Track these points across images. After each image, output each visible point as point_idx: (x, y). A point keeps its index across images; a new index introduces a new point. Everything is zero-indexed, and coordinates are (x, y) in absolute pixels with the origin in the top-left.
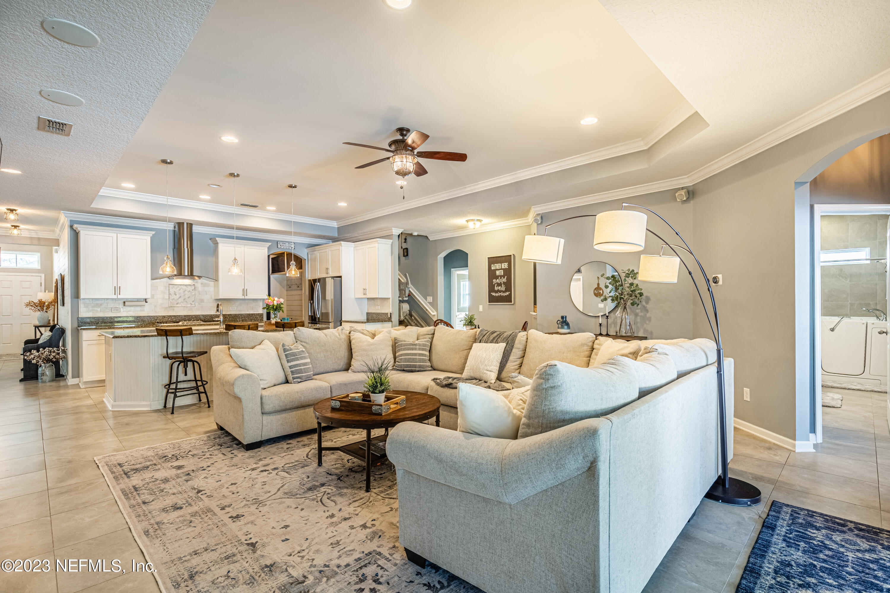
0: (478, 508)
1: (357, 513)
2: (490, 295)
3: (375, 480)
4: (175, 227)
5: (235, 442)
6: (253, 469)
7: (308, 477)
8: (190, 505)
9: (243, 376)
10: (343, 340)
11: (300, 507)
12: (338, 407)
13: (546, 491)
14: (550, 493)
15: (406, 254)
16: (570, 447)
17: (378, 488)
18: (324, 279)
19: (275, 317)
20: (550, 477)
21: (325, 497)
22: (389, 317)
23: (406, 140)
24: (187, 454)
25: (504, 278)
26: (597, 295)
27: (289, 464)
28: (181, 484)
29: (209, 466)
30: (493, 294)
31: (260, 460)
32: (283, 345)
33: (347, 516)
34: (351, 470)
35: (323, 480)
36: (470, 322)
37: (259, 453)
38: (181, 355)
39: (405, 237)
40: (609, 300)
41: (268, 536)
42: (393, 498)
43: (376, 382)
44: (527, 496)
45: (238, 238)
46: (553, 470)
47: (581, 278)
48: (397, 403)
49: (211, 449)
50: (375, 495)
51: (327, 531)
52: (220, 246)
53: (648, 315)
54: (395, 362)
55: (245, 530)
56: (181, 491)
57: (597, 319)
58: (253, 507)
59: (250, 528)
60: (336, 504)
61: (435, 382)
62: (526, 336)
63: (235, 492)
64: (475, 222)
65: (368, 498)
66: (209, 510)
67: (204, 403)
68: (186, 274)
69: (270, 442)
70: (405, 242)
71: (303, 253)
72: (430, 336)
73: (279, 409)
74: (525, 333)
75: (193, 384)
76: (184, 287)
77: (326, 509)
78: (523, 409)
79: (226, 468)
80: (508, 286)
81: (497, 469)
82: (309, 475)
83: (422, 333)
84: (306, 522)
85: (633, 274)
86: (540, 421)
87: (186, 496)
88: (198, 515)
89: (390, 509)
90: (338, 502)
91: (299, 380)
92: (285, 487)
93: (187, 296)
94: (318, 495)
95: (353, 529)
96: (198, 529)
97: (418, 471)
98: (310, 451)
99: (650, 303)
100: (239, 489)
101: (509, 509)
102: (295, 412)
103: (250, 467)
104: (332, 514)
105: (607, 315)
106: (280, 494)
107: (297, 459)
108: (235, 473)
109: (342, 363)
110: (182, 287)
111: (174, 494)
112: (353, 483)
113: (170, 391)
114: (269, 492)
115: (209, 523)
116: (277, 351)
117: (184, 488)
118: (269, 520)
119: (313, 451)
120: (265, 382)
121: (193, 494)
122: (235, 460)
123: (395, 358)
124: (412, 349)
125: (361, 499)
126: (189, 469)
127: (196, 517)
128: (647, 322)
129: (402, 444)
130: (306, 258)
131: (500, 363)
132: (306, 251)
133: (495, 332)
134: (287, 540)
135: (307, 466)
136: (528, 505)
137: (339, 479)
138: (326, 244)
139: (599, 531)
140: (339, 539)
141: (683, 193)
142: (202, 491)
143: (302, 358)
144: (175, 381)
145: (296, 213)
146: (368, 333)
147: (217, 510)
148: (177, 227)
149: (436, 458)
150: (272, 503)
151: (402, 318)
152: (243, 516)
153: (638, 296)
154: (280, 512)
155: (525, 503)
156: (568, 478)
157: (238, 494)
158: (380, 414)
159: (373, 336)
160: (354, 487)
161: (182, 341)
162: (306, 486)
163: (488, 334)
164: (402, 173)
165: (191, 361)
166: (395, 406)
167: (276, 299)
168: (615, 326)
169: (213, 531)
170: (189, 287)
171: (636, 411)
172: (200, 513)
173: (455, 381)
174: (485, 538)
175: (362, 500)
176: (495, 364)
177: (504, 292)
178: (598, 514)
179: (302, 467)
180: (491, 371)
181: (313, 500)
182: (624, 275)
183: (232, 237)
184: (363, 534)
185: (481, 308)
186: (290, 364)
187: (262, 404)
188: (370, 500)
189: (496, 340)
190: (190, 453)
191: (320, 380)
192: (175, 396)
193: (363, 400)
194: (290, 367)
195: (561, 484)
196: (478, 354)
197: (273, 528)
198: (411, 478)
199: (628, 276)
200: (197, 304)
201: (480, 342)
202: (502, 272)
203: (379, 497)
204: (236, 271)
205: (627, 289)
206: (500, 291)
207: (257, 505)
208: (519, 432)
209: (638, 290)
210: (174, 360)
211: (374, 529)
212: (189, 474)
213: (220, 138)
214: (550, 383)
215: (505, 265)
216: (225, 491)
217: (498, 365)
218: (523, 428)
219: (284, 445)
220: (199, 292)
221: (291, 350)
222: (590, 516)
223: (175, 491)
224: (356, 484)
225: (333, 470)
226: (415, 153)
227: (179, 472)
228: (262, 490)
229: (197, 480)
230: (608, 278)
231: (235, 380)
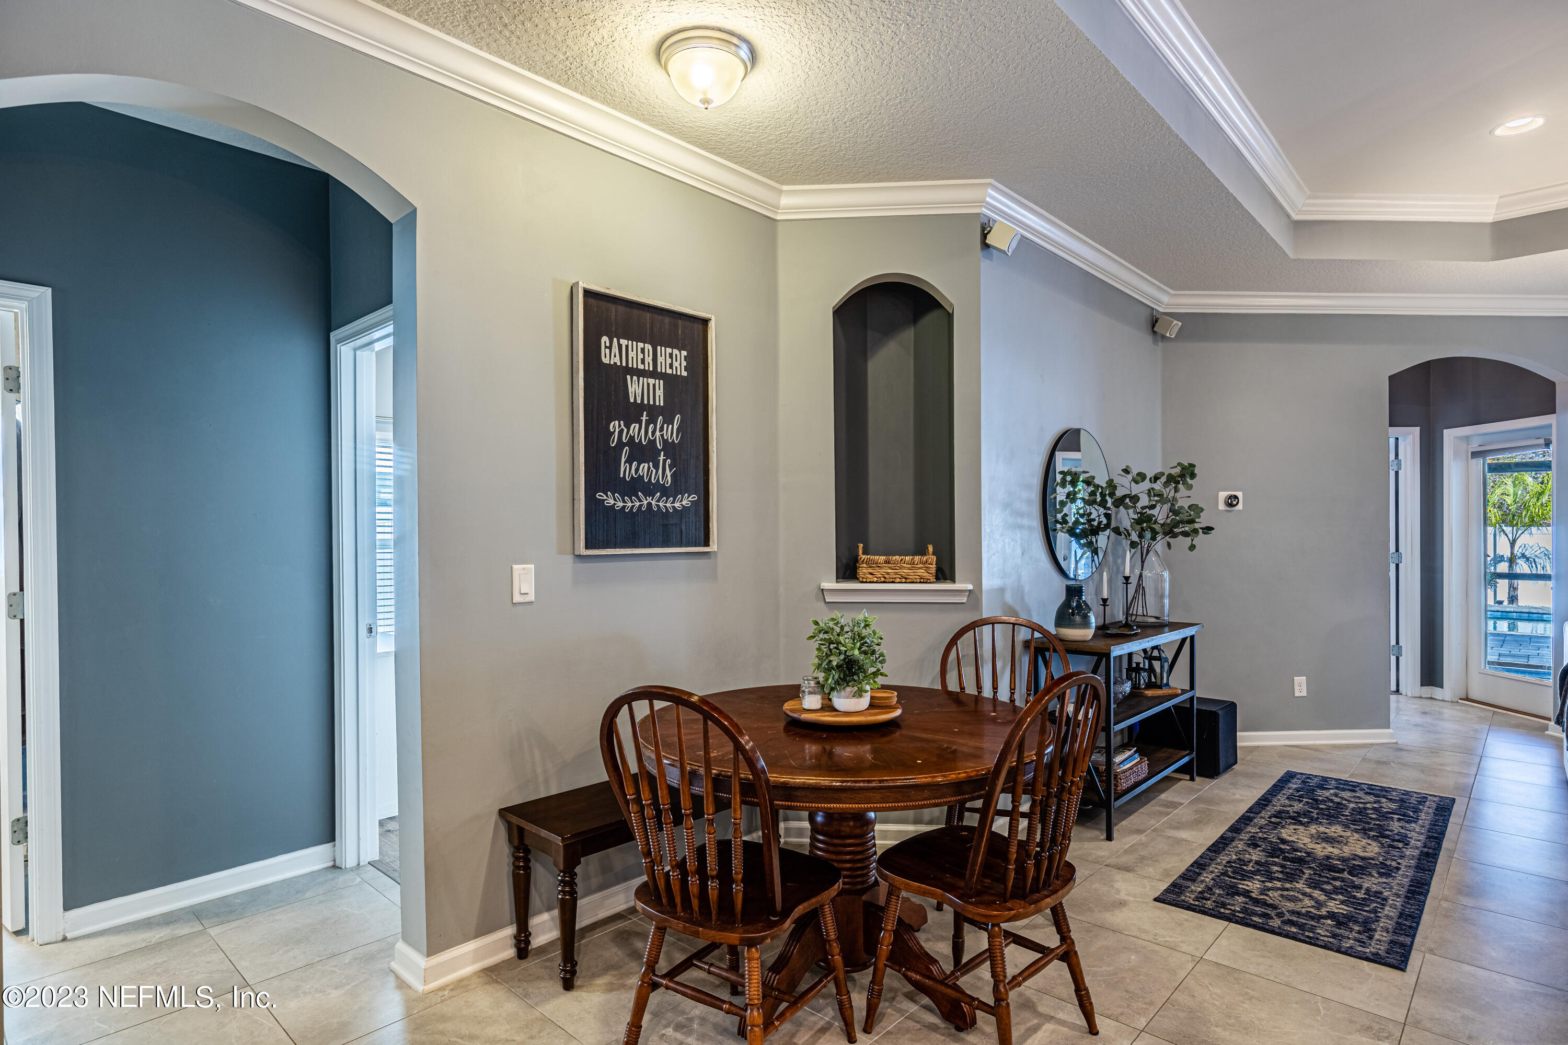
2: (594, 507)
25: (669, 420)
30: (610, 500)
80: (692, 463)
177: (666, 492)
202: (660, 393)
206: (649, 489)
215: (675, 359)
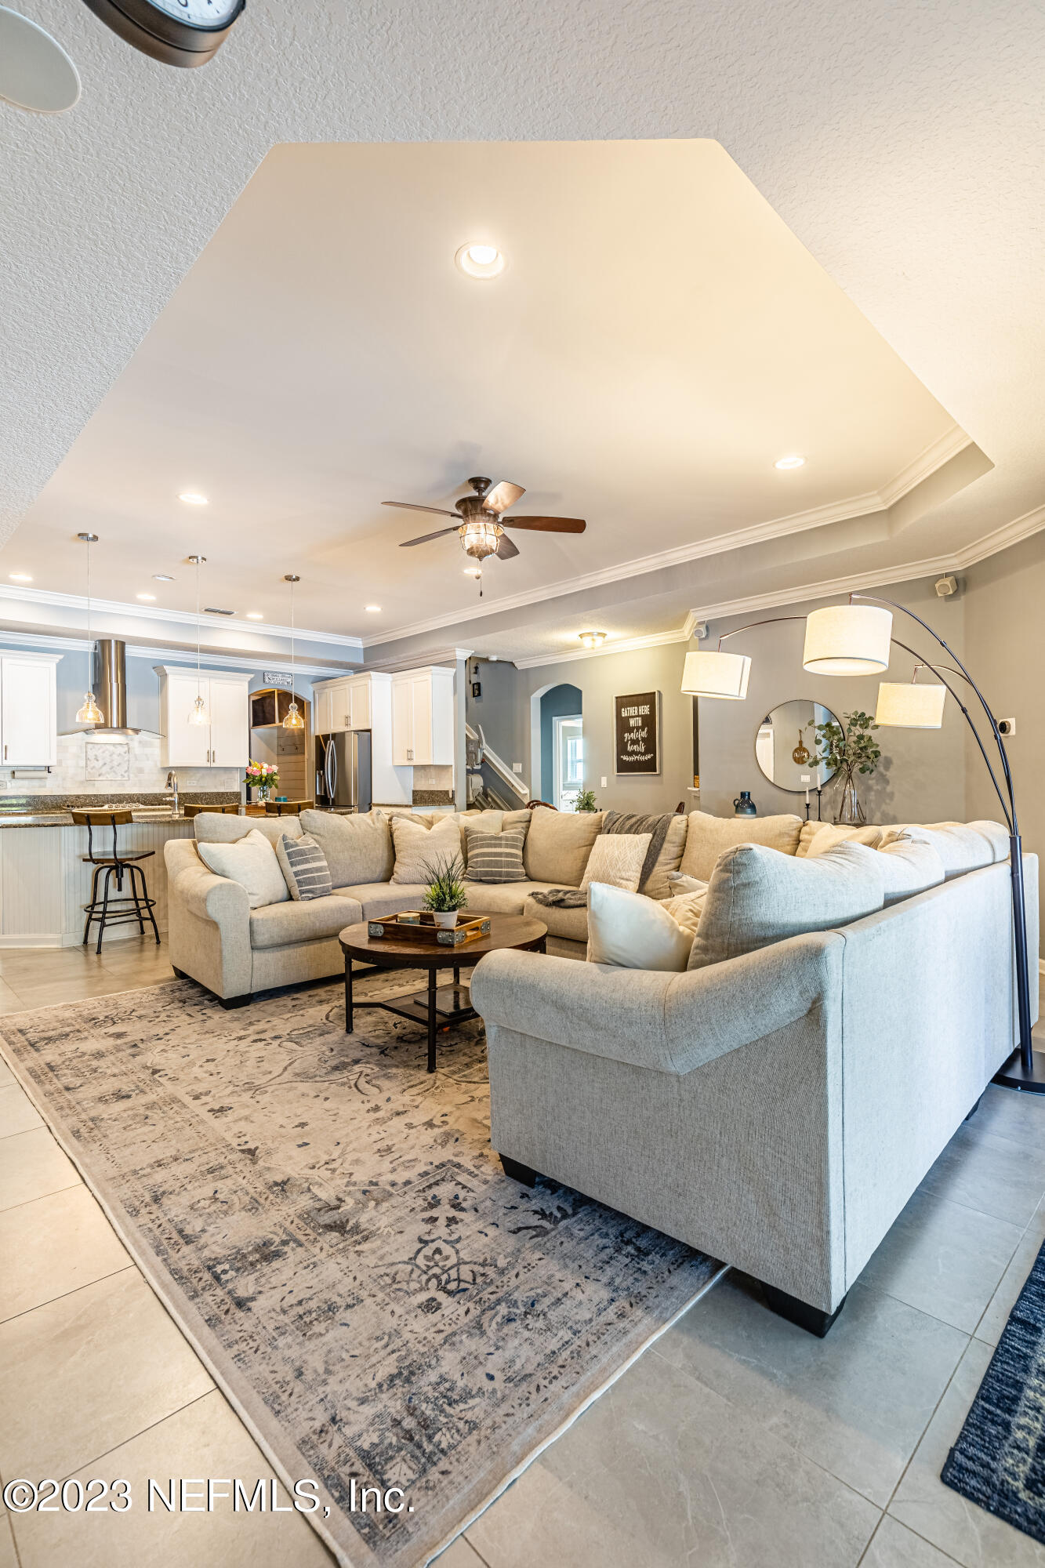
0: (624, 1083)
1: (416, 1104)
2: (619, 761)
3: (441, 1054)
4: (96, 649)
5: (207, 997)
6: (240, 1038)
7: (332, 1050)
8: (143, 1092)
9: (221, 886)
10: (379, 831)
11: (323, 1095)
12: (380, 935)
13: (738, 1051)
14: (744, 1055)
15: (477, 692)
16: (779, 977)
17: (448, 1066)
18: (343, 734)
19: (264, 796)
20: (745, 1026)
21: (362, 1080)
22: (451, 796)
23: (485, 497)
24: (129, 1015)
25: (643, 730)
26: (799, 761)
27: (298, 1029)
28: (124, 1060)
29: (167, 1034)
30: (625, 758)
31: (251, 1024)
32: (284, 838)
33: (401, 1109)
34: (400, 1039)
35: (358, 1054)
36: (586, 805)
37: (248, 1013)
38: (113, 857)
39: (476, 663)
40: (823, 764)
41: (274, 1139)
42: (474, 1083)
43: (443, 893)
44: (706, 1061)
45: (204, 667)
46: (751, 1016)
47: (771, 732)
48: (477, 929)
49: (167, 1008)
50: (443, 1078)
51: (370, 1131)
52: (172, 680)
53: (889, 789)
54: (466, 868)
55: (236, 1129)
56: (126, 1072)
57: (802, 797)
58: (246, 1097)
59: (243, 1126)
60: (381, 1091)
61: (535, 898)
62: (685, 823)
63: (215, 1072)
64: (595, 637)
65: (432, 1082)
66: (175, 1100)
67: (151, 937)
68: (115, 725)
69: (264, 996)
70: (476, 673)
71: (306, 692)
72: (524, 825)
73: (280, 941)
74: (684, 817)
75: (132, 905)
76: (111, 748)
77: (365, 1098)
78: (695, 924)
79: (195, 1036)
80: (650, 744)
81: (657, 1017)
82: (332, 1046)
83: (509, 820)
84: (333, 1118)
85: (863, 720)
86: (726, 941)
87: (134, 1078)
88: (156, 1106)
89: (469, 1099)
90: (385, 1088)
91: (310, 895)
92: (296, 1064)
93: (115, 763)
94: (351, 1078)
95: (412, 1128)
96: (160, 1128)
97: (523, 1027)
98: (331, 1011)
99: (892, 769)
100: (220, 1068)
101: (676, 1085)
102: (304, 948)
103: (234, 1035)
104: (376, 1105)
105: (819, 789)
106: (287, 1076)
107: (311, 1022)
108: (211, 1044)
109: (379, 869)
110: (107, 746)
111: (114, 1076)
112: (405, 1059)
113: (94, 916)
114: (270, 1072)
115: (176, 1120)
116: (274, 848)
117: (130, 1066)
118: (273, 1115)
119: (335, 1010)
120: (256, 897)
121: (145, 1075)
122: (209, 1024)
123: (466, 861)
124: (495, 846)
125: (422, 1083)
126: (134, 1038)
127: (155, 1111)
128: (888, 801)
129: (497, 984)
130: (312, 701)
131: (643, 867)
132: (311, 688)
133: (634, 816)
134: (307, 1144)
135: (328, 1033)
136: (707, 1075)
137: (382, 1052)
138: (343, 676)
139: (826, 1112)
140: (390, 1143)
141: (948, 583)
142: (159, 1071)
143: (315, 859)
144: (102, 900)
145: (299, 625)
146: (420, 820)
147: (187, 1100)
148: (99, 647)
149: (555, 1003)
150: (277, 1090)
151: (471, 799)
152: (231, 1108)
153: (872, 756)
154: (290, 1102)
155: (701, 1073)
156: (774, 1029)
157: (220, 1076)
158: (451, 946)
159: (430, 824)
160: (408, 1066)
161: (115, 833)
162: (329, 1063)
163: (621, 820)
164: (479, 553)
165: (128, 866)
166: (475, 932)
167: (266, 766)
168: (834, 808)
169: (184, 1132)
170: (119, 747)
171: (883, 924)
172: (161, 1104)
173: (568, 895)
174: (636, 1132)
175: (422, 1086)
176: (634, 868)
177: (642, 754)
178: (825, 1085)
179: (321, 1035)
180: (627, 880)
181: (343, 1084)
182: (848, 721)
183: (194, 666)
184: (428, 1137)
185: (604, 782)
186: (295, 869)
187: (252, 932)
188: (436, 1085)
189: (634, 829)
190: (133, 1014)
191: (344, 895)
192: (103, 926)
193: (421, 923)
194: (296, 874)
195: (762, 1038)
196: (606, 851)
197: (281, 1126)
198: (511, 1040)
199: (854, 723)
200: (131, 775)
201: (608, 833)
203: (451, 1080)
204: (200, 718)
205: (853, 745)
206: (637, 753)
207: (253, 1091)
208: (690, 960)
209: (871, 747)
210: (100, 865)
211: (446, 1128)
212: (135, 1045)
213: (177, 497)
214: (743, 878)
215: (645, 710)
216: (196, 1071)
217: (640, 869)
218: (696, 954)
219: (287, 1001)
220: (135, 756)
221: (297, 845)
222: (813, 1088)
223: (116, 1071)
224: (411, 1060)
225: (371, 1039)
226: (500, 520)
227: (119, 1042)
228: (257, 1070)
229: (149, 1053)
230: (820, 728)
231: (209, 892)
